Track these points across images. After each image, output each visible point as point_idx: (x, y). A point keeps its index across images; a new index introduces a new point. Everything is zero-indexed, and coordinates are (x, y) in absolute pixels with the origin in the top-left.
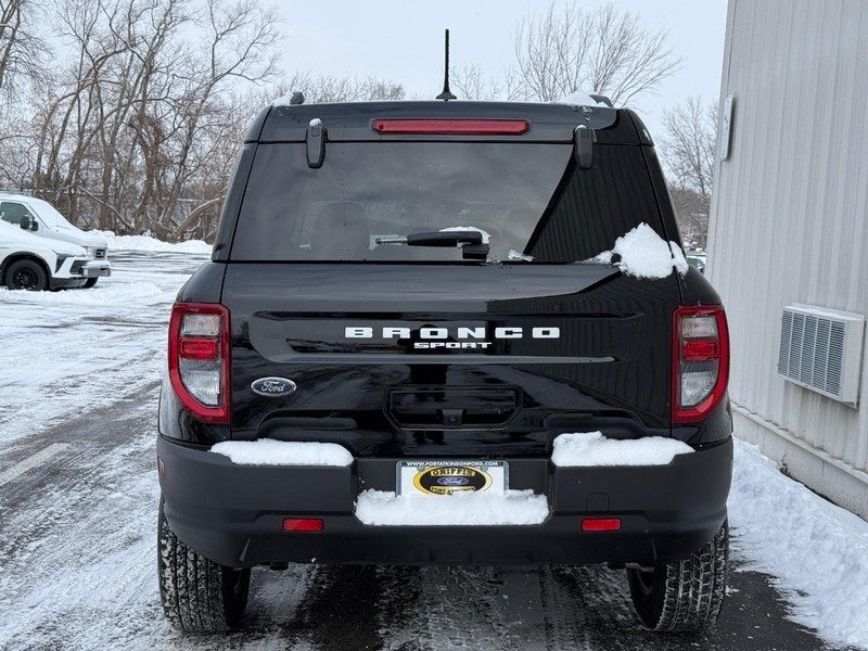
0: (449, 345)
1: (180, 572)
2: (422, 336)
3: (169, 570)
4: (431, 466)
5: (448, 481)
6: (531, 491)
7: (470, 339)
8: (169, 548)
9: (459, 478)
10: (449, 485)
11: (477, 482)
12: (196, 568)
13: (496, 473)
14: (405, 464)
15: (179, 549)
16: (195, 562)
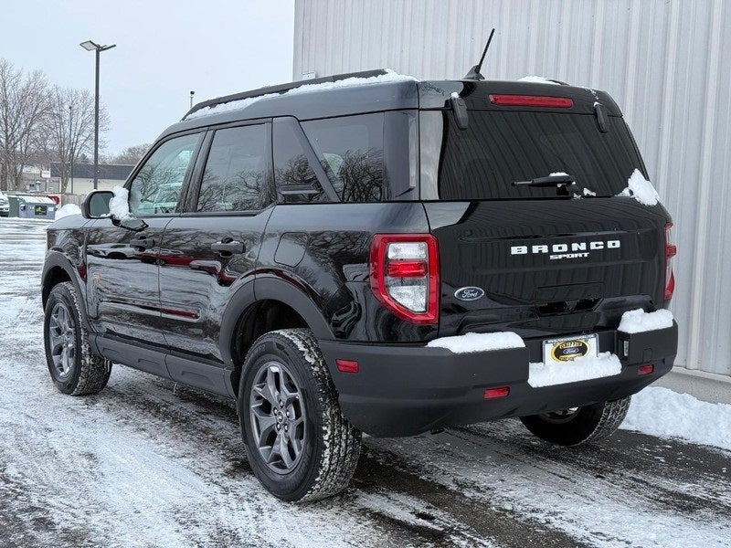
0: (568, 256)
1: (335, 451)
2: (554, 251)
3: (328, 450)
4: (560, 342)
5: (569, 351)
6: (608, 353)
7: (579, 251)
8: (329, 433)
9: (574, 348)
10: (569, 354)
11: (582, 350)
12: (347, 446)
13: (592, 342)
14: (547, 342)
15: (336, 432)
16: (346, 441)
